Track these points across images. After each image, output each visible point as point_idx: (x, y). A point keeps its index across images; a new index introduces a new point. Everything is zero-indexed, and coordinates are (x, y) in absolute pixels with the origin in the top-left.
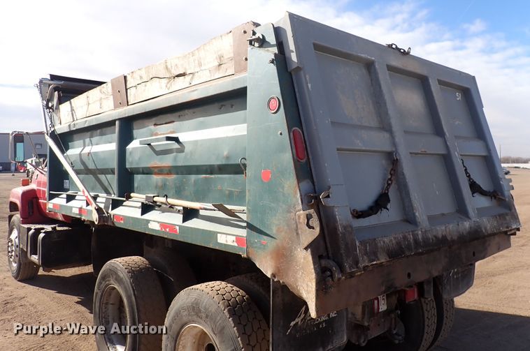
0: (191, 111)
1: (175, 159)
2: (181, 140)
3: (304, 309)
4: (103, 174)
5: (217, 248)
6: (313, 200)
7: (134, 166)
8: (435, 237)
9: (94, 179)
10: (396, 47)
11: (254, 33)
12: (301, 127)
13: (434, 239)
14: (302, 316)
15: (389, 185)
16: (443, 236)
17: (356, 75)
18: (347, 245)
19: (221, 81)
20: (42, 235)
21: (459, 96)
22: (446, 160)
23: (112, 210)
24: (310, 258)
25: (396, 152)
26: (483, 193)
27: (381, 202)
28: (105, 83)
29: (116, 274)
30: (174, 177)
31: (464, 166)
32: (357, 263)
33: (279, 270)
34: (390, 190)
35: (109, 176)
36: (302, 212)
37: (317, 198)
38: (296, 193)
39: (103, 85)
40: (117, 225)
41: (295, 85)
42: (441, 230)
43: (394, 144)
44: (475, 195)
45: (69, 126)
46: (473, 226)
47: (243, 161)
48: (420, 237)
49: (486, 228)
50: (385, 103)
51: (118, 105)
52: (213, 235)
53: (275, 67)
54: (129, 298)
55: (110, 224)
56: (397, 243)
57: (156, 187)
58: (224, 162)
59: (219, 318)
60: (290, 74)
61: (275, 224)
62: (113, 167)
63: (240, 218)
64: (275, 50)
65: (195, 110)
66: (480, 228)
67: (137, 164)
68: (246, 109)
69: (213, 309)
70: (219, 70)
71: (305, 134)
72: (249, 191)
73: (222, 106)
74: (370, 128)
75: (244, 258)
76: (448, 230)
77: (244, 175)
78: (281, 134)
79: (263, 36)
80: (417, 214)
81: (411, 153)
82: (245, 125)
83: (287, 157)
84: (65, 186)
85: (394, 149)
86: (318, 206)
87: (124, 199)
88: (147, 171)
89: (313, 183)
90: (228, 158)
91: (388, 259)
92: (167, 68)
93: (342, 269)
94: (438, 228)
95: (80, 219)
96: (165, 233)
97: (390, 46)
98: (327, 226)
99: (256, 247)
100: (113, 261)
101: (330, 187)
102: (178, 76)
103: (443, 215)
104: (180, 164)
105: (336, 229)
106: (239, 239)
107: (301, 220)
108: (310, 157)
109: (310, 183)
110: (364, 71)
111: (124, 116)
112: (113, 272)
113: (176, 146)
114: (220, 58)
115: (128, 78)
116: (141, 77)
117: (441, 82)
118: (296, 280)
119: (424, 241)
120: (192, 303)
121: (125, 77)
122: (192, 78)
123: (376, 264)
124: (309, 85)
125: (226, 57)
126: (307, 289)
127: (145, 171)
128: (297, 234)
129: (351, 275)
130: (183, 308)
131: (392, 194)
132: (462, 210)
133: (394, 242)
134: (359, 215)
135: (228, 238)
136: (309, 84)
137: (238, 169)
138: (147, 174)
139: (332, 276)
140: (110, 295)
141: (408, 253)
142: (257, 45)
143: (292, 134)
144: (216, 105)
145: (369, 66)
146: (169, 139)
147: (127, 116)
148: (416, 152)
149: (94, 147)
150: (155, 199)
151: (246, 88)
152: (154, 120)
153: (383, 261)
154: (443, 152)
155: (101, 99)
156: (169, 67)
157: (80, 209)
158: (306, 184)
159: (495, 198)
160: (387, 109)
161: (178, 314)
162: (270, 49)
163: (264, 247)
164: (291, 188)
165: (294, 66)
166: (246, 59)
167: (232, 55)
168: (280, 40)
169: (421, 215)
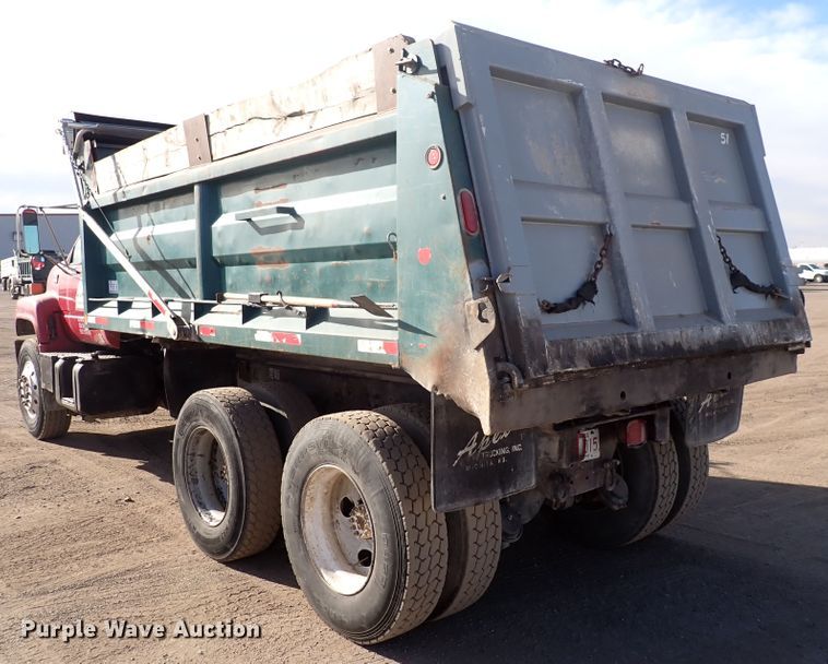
0: (312, 168)
1: (291, 238)
2: (298, 212)
3: (476, 435)
4: (174, 268)
5: (357, 359)
6: (487, 286)
7: (226, 253)
8: (664, 344)
9: (160, 277)
10: (620, 64)
11: (406, 54)
12: (471, 187)
13: (662, 346)
14: (474, 445)
15: (597, 270)
16: (675, 343)
17: (555, 111)
18: (531, 344)
19: (357, 124)
20: (77, 367)
21: (725, 138)
22: (693, 236)
23: (196, 318)
24: (483, 359)
25: (611, 223)
26: (752, 288)
27: (585, 293)
28: (172, 126)
29: (208, 409)
30: (290, 266)
31: (721, 247)
32: (544, 367)
33: (442, 381)
34: (598, 277)
35: (185, 271)
36: (472, 302)
37: (492, 283)
38: (465, 277)
39: (168, 131)
40: (206, 340)
41: (464, 130)
42: (672, 336)
43: (608, 213)
44: (739, 290)
45: (115, 195)
46: (726, 333)
47: (393, 239)
48: (639, 342)
49: (748, 338)
50: (597, 153)
51: (196, 160)
52: (352, 342)
53: (436, 104)
54: (229, 441)
55: (193, 339)
56: (604, 348)
57: (261, 283)
58: (364, 242)
59: (361, 452)
60: (457, 113)
61: (437, 319)
62: (192, 256)
63: (390, 316)
64: (436, 79)
65: (318, 166)
66: (739, 337)
67: (231, 249)
68: (395, 162)
69: (353, 441)
70: (354, 106)
71: (478, 198)
72: (401, 279)
73: (359, 160)
74: (572, 189)
75: (396, 369)
76: (684, 336)
77: (393, 259)
78: (444, 198)
79: (418, 58)
80: (637, 311)
81: (634, 226)
82: (395, 187)
83: (453, 230)
84: (110, 289)
85: (607, 220)
86: (494, 294)
87: (215, 302)
88: (247, 260)
89: (488, 264)
90: (369, 235)
91: (590, 367)
92: (273, 103)
93: (523, 373)
94: (669, 333)
95: (142, 337)
96: (280, 345)
97: (610, 63)
98: (505, 318)
99: (411, 353)
100: (201, 392)
101: (509, 269)
102: (291, 116)
103: (681, 316)
104: (299, 246)
105: (517, 323)
106: (388, 345)
107: (471, 312)
108: (484, 229)
109: (485, 265)
110: (568, 104)
111: (208, 178)
112: (202, 408)
113: (292, 220)
114: (355, 89)
115: (211, 120)
116: (233, 118)
117: (691, 117)
118: (465, 391)
119: (645, 348)
120: (324, 437)
121: (207, 117)
122: (314, 119)
123: (571, 372)
124: (484, 129)
125: (364, 87)
126: (479, 401)
127: (244, 261)
128: (467, 330)
129: (537, 384)
130: (310, 445)
131: (602, 283)
132: (712, 311)
133: (599, 345)
134: (551, 309)
135: (372, 344)
136: (483, 127)
137: (385, 250)
138: (247, 264)
139: (511, 382)
140: (198, 442)
141: (619, 362)
142: (409, 70)
143: (459, 198)
144: (350, 159)
145: (575, 95)
146: (281, 210)
147: (212, 177)
148: (645, 224)
149: (157, 226)
150: (264, 299)
151: (395, 133)
152: (254, 182)
153: (582, 368)
154: (688, 224)
155: (167, 152)
156: (277, 102)
157: (143, 322)
158: (479, 266)
159: (773, 296)
160: (599, 161)
161: (303, 454)
162: (428, 76)
163: (422, 351)
164: (458, 271)
165: (463, 103)
166: (394, 91)
167: (373, 84)
168: (443, 65)
169: (643, 311)
